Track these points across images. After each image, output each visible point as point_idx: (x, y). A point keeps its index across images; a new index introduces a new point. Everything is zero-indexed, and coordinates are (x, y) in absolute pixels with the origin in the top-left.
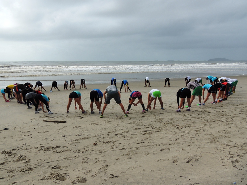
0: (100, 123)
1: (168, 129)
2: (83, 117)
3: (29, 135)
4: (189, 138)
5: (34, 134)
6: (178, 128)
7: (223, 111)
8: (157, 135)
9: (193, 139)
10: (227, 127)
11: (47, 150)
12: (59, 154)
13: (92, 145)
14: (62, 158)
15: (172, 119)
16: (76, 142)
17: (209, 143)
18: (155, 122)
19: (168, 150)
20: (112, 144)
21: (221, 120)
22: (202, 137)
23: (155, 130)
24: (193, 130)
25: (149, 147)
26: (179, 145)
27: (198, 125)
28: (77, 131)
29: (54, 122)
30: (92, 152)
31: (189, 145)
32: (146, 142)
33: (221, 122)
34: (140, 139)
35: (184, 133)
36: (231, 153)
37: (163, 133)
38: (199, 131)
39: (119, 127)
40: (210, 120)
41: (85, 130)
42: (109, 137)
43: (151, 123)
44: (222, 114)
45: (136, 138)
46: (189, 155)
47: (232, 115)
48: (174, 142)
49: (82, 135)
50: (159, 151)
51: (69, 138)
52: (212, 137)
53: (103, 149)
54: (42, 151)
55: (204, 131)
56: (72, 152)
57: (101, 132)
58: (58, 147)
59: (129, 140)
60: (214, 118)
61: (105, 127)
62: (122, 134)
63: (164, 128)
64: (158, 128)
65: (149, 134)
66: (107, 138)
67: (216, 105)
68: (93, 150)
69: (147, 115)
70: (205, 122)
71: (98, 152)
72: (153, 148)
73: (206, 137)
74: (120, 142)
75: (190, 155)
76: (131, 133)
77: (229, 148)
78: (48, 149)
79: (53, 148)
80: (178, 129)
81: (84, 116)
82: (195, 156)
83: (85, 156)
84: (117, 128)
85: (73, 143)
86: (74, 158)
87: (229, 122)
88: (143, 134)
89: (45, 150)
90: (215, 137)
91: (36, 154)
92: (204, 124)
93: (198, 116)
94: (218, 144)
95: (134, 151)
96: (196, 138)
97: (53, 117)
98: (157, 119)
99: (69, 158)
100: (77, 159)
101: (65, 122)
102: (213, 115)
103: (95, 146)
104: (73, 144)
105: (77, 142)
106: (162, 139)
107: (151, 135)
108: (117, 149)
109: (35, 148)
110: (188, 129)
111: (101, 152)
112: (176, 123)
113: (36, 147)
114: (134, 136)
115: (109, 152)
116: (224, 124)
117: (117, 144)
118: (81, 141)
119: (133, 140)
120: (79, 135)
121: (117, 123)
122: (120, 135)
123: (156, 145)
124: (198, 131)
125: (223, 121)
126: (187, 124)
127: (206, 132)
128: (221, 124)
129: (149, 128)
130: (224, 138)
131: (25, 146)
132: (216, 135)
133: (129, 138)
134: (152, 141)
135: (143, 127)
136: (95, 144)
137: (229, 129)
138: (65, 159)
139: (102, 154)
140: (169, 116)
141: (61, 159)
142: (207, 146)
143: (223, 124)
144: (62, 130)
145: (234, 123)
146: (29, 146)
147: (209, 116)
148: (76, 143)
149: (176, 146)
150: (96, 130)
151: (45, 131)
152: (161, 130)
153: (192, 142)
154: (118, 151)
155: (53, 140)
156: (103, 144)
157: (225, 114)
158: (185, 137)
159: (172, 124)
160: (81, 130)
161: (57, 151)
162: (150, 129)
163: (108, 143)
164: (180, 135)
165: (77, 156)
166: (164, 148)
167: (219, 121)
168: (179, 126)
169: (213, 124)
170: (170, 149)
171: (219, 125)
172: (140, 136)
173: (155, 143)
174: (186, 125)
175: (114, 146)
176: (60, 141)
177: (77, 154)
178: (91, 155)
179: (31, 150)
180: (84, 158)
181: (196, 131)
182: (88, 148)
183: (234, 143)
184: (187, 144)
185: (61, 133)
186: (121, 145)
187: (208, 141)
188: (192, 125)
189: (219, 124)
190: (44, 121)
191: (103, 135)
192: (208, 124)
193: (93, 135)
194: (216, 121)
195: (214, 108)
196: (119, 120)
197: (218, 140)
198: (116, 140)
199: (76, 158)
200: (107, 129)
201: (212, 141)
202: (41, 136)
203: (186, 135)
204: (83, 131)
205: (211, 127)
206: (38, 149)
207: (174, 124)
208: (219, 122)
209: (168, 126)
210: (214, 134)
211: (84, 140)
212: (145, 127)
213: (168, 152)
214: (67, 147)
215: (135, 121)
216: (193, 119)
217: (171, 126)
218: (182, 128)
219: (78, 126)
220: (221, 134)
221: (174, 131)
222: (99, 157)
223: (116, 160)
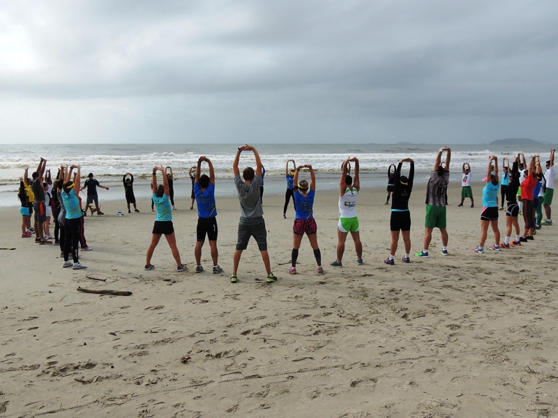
0: (212, 299)
1: (379, 319)
2: (175, 282)
3: (30, 329)
4: (430, 348)
5: (44, 324)
6: (405, 316)
7: (523, 271)
8: (350, 337)
9: (441, 349)
10: (531, 317)
11: (61, 373)
12: (86, 388)
13: (179, 361)
14: (90, 399)
15: (393, 291)
16: (139, 351)
17: (484, 365)
18: (348, 299)
19: (372, 383)
20: (229, 362)
21: (517, 296)
22: (465, 345)
23: (345, 322)
24: (442, 323)
25: (322, 372)
26: (402, 369)
27: (457, 310)
28: (151, 320)
29: (103, 293)
30: (172, 384)
31: (429, 370)
32: (318, 356)
33: (518, 301)
34: (303, 348)
35: (418, 332)
36: (542, 398)
37: (366, 330)
38: (459, 327)
39: (257, 311)
40: (488, 296)
41: (171, 316)
42: (225, 339)
43: (339, 301)
44: (520, 278)
45: (294, 345)
46: (427, 400)
47: (547, 282)
48: (391, 357)
49: (160, 332)
50: (347, 384)
51: (125, 340)
52: (492, 345)
53: (203, 374)
54: (46, 377)
55: (471, 327)
56: (120, 381)
57: (208, 325)
58: (90, 366)
59: (274, 349)
60: (499, 289)
61: (221, 310)
62: (262, 330)
63: (370, 317)
64: (354, 315)
65: (327, 332)
66: (220, 343)
67: (506, 254)
68: (176, 377)
69: (331, 279)
70: (475, 300)
71: (187, 383)
72: (332, 376)
73: (475, 344)
74: (249, 355)
75: (428, 402)
76: (284, 329)
78: (63, 370)
79: (76, 368)
80: (404, 320)
81: (180, 278)
82: (441, 405)
83: (152, 397)
84: (252, 314)
85: (130, 355)
86: (121, 401)
87: (536, 303)
88: (314, 331)
89: (53, 375)
90: (500, 346)
91: (30, 384)
92: (473, 306)
93: (459, 283)
94: (506, 367)
95: (280, 385)
96: (450, 346)
97: (105, 281)
98: (356, 288)
99: (108, 400)
100: (129, 404)
101: (129, 294)
102: (497, 282)
103: (184, 365)
104: (131, 359)
105: (142, 351)
106: (361, 349)
107: (335, 335)
108: (238, 376)
109: (33, 367)
110: (430, 320)
111: (196, 384)
112: (402, 303)
113: (36, 363)
114: (289, 339)
115: (215, 384)
116: (523, 308)
117: (241, 359)
118: (152, 350)
119: (284, 351)
120: (151, 332)
121: (254, 300)
122: (255, 334)
123: (343, 368)
124: (456, 326)
125: (521, 300)
126: (429, 305)
127: (478, 331)
128: (515, 307)
129: (333, 315)
130: (523, 348)
131: (11, 361)
132: (504, 340)
133: (276, 344)
134: (334, 355)
135: (319, 311)
136: (185, 361)
137: (538, 323)
138: (96, 403)
139: (197, 392)
140: (386, 283)
141: (85, 403)
142: (477, 374)
143: (523, 306)
145: (550, 304)
146: (21, 359)
147: (488, 283)
148: (140, 355)
149: (395, 370)
150: (199, 318)
151: (73, 317)
152: (361, 322)
153: (437, 360)
154: (239, 383)
155: (85, 344)
156: (205, 361)
157: (527, 278)
158: (420, 345)
159: (391, 305)
160: (162, 317)
161: (84, 380)
162: (334, 318)
163: (218, 356)
164: (409, 339)
165: (129, 396)
166: (361, 378)
167: (512, 297)
168: (407, 312)
169: (496, 306)
170: (379, 382)
171: (512, 310)
172: (305, 338)
173: (340, 362)
174: (426, 307)
175: (233, 368)
176: (100, 350)
177: (133, 388)
178: (167, 392)
179: (20, 371)
180: (146, 402)
181: (452, 327)
182: (164, 372)
183: (549, 366)
184: (425, 365)
185: (110, 324)
186: (251, 365)
187: (482, 359)
188: (443, 308)
189: (510, 307)
190: (80, 290)
191: (211, 332)
192: (482, 305)
193: (187, 332)
194: (505, 300)
195: (501, 260)
196: (262, 291)
197: (507, 354)
198: (242, 349)
199: (125, 400)
200: (226, 316)
201: (492, 358)
202: (58, 333)
203: (424, 338)
204: (165, 321)
205: (491, 314)
206: (39, 371)
207: (396, 305)
208: (513, 301)
209: (380, 311)
210: (496, 337)
211: (161, 348)
212: (322, 311)
213: (372, 389)
214: (112, 367)
215: (299, 295)
216: (444, 291)
217: (387, 311)
218: (416, 316)
219: (156, 305)
220: (516, 337)
221: (393, 324)
222: (188, 399)
223: (230, 411)
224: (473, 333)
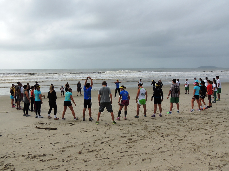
0: (88, 131)
1: (153, 137)
2: (73, 124)
3: (20, 142)
4: (171, 147)
5: (25, 140)
6: (162, 136)
7: (208, 119)
8: (141, 144)
9: (175, 148)
10: (210, 136)
11: (34, 158)
12: (44, 163)
13: (78, 153)
14: (46, 167)
15: (158, 127)
16: (62, 150)
17: (191, 153)
18: (141, 130)
19: (150, 160)
20: (97, 153)
21: (205, 128)
22: (184, 146)
23: (140, 138)
24: (176, 138)
25: (132, 156)
26: (161, 155)
27: (182, 134)
28: (66, 139)
29: (46, 129)
30: (76, 161)
31: (171, 155)
32: (130, 151)
33: (205, 130)
34: (124, 148)
35: (167, 142)
36: (211, 164)
37: (148, 141)
38: (182, 140)
39: (106, 135)
40: (194, 128)
41: (73, 137)
42: (94, 145)
43: (137, 131)
44: (206, 122)
45: (120, 147)
47: (216, 123)
48: (157, 151)
49: (70, 143)
50: (141, 160)
51: (57, 146)
52: (194, 146)
53: (87, 157)
54: (28, 159)
55: (187, 140)
56: (56, 160)
57: (88, 140)
58: (44, 155)
59: (113, 149)
60: (198, 126)
61: (92, 135)
62: (108, 142)
63: (149, 137)
64: (143, 136)
65: (133, 142)
66: (93, 147)
67: (202, 112)
68: (77, 159)
69: (134, 123)
70: (189, 130)
71: (82, 161)
72: (135, 157)
73: (188, 146)
74: (104, 151)
75: (170, 166)
76: (117, 141)
77: (210, 159)
78: (34, 157)
79: (39, 156)
81: (75, 123)
82: (175, 167)
83: (69, 166)
84: (104, 136)
85: (59, 151)
86: (57, 167)
87: (212, 131)
88: (128, 142)
89: (31, 159)
90: (197, 146)
91: (23, 162)
92: (188, 132)
93: (183, 124)
94: (199, 154)
95: (116, 161)
96: (179, 146)
97: (46, 124)
98: (143, 126)
99: (53, 167)
100: (61, 168)
101: (56, 129)
102: (197, 123)
103: (80, 155)
104: (60, 153)
105: (63, 150)
106: (146, 148)
107: (136, 143)
108: (100, 158)
109: (23, 156)
110: (171, 137)
111: (85, 161)
112: (161, 131)
113: (24, 155)
114: (119, 145)
115: (92, 161)
116: (207, 133)
117: (101, 152)
118: (67, 149)
119: (117, 149)
120: (66, 143)
121: (105, 131)
122: (106, 143)
123: (139, 155)
124: (181, 139)
125: (206, 130)
126: (171, 132)
128: (204, 132)
130: (206, 147)
131: (14, 154)
132: (199, 144)
133: (114, 147)
134: (135, 150)
135: (130, 135)
136: (80, 153)
137: (212, 138)
138: (49, 168)
139: (85, 164)
140: (155, 124)
141: (44, 168)
143: (207, 132)
144: (52, 137)
145: (217, 131)
146: (18, 153)
147: (194, 124)
148: (63, 151)
149: (158, 155)
150: (84, 138)
151: (35, 138)
152: (146, 138)
153: (174, 152)
154: (101, 161)
155: (41, 148)
156: (87, 153)
158: (167, 146)
159: (157, 132)
160: (70, 137)
161: (43, 160)
162: (135, 137)
163: (92, 151)
164: (163, 144)
165: (60, 166)
166: (146, 158)
167: (203, 129)
169: (197, 132)
170: (152, 159)
171: (203, 134)
172: (125, 144)
173: (138, 153)
175: (98, 155)
176: (48, 149)
177: (61, 163)
178: (74, 164)
179: (18, 158)
180: (67, 167)
181: (180, 140)
182: (72, 157)
183: (215, 153)
184: (169, 153)
185: (50, 140)
186: (105, 154)
187: (190, 151)
188: (177, 133)
189: (202, 132)
190: (37, 128)
191: (89, 143)
192: (191, 132)
193: (80, 143)
194: (200, 130)
195: (199, 115)
196: (108, 128)
197: (200, 149)
198: (101, 149)
199: (59, 167)
200: (94, 137)
201: (194, 150)
202: (30, 144)
203: (169, 144)
204: (71, 139)
205: (195, 135)
206: (25, 157)
207: (159, 132)
208: (203, 130)
209: (153, 134)
210: (196, 143)
211: (70, 149)
213: (150, 162)
214: (53, 156)
215: (122, 129)
216: (178, 127)
217: (155, 134)
218: (166, 136)
219: (67, 133)
220: (203, 143)
221: (158, 139)
222: (82, 166)
223: (98, 170)
224: (188, 142)
